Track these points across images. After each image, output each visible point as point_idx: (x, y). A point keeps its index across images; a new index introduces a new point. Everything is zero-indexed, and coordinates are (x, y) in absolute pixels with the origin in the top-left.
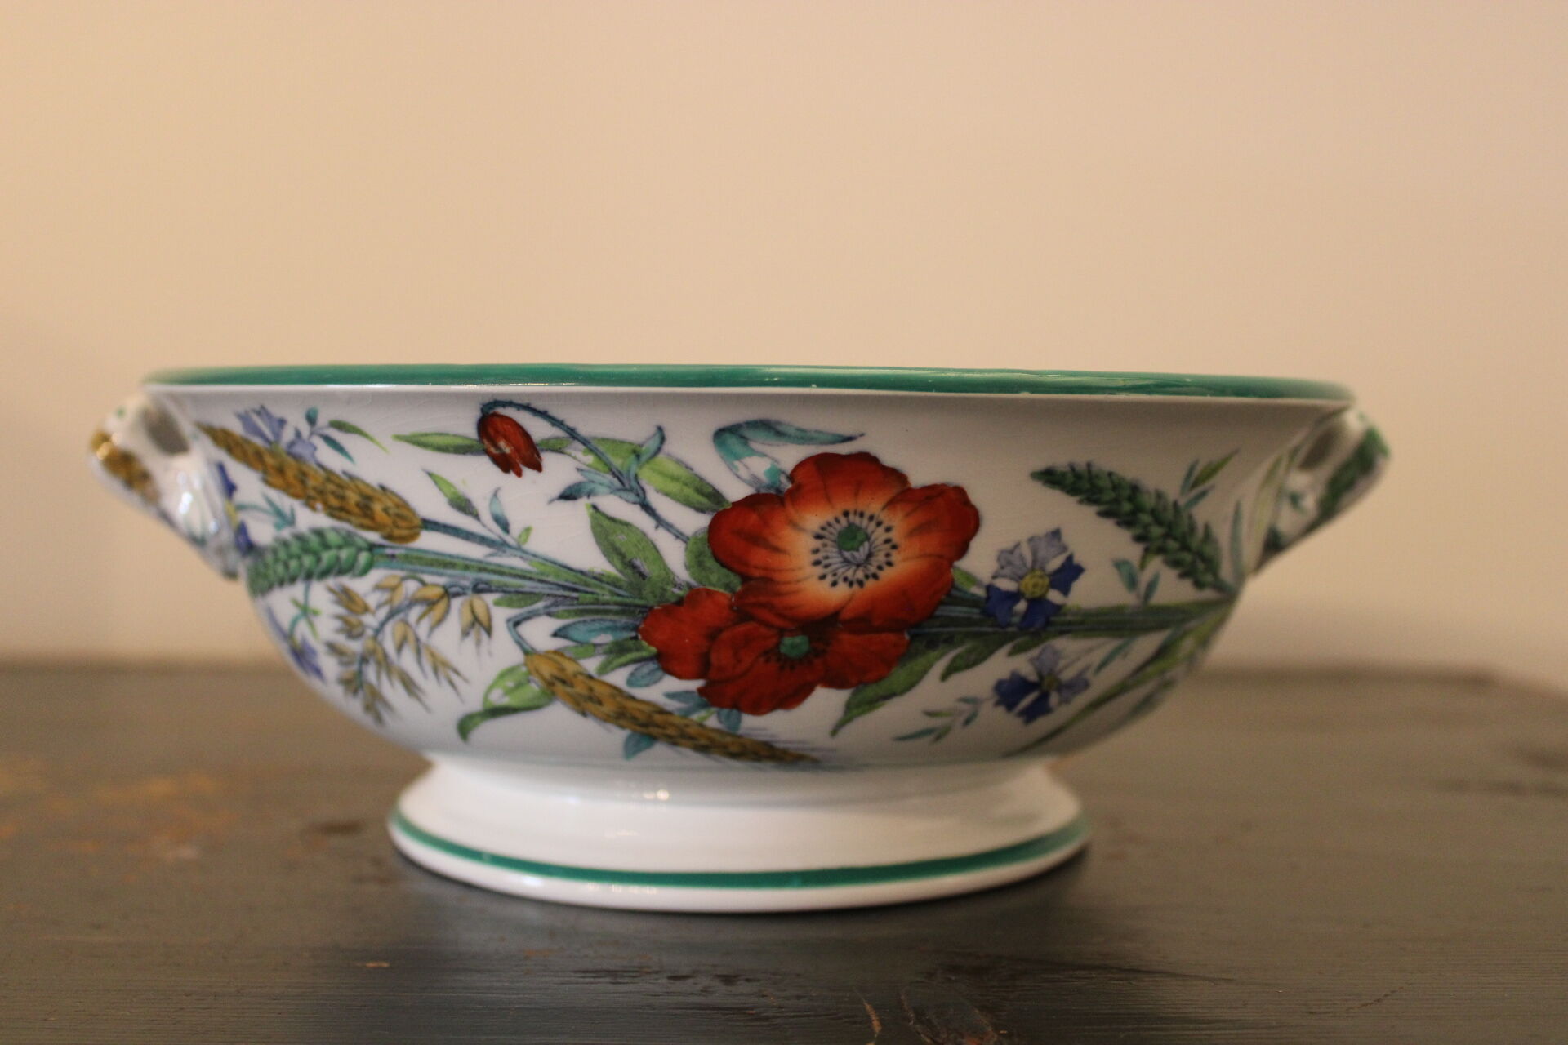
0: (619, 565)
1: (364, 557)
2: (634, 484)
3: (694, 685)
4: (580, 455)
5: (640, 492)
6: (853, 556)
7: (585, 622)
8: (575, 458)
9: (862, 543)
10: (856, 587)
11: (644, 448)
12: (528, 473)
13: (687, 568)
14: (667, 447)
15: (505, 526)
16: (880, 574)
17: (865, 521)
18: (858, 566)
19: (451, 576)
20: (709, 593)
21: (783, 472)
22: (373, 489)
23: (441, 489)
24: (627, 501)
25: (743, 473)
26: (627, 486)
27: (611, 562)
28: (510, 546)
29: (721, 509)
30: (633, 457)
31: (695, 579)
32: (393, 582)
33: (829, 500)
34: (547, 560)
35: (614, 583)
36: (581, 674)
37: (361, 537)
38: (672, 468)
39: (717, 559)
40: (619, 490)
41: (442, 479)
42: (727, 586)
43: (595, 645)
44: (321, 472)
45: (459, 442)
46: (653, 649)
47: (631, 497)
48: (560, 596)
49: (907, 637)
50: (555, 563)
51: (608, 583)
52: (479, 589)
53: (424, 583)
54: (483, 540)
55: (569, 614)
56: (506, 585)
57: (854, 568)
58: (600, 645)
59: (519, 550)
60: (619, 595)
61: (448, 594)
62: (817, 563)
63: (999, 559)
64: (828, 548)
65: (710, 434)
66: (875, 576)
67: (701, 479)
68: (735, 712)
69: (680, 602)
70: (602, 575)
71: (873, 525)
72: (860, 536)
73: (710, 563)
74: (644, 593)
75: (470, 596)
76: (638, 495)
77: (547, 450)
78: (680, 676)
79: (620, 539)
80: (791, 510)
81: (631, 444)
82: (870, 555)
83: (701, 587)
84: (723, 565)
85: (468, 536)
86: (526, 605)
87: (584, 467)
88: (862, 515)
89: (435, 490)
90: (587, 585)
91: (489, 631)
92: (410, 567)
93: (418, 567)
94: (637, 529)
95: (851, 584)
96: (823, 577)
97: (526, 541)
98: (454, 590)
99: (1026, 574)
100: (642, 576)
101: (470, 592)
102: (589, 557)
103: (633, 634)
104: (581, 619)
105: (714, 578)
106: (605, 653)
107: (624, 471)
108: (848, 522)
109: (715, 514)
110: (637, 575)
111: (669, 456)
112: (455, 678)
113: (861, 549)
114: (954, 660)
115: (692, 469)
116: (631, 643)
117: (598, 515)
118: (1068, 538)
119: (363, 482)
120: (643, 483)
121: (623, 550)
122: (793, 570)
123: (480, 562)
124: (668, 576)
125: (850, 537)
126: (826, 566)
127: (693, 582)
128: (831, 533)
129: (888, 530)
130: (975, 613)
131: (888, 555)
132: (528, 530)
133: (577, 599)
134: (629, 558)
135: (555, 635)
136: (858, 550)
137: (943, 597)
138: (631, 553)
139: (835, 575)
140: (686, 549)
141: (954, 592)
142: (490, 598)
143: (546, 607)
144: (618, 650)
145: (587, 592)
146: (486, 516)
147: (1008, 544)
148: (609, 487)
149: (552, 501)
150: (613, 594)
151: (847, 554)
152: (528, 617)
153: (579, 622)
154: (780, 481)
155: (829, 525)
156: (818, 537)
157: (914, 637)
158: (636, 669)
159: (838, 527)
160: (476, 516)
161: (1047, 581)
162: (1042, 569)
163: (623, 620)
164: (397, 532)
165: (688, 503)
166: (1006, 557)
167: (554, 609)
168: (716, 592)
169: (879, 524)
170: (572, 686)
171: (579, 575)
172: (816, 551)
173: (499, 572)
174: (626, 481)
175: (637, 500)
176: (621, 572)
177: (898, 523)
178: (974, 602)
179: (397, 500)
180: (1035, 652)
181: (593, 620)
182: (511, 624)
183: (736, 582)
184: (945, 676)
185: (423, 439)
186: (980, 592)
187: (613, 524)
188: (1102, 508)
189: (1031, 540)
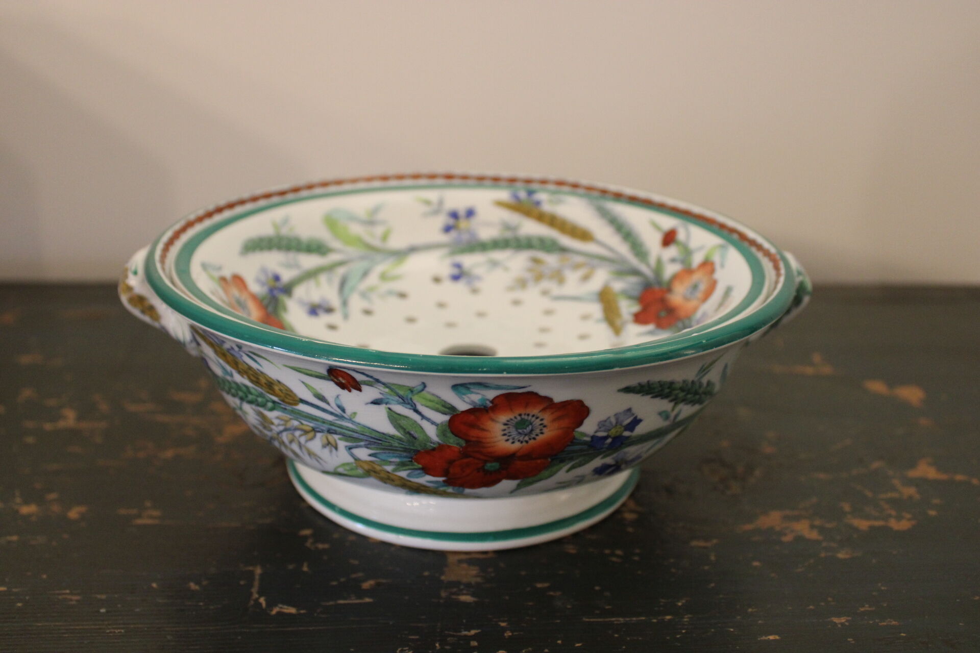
0: (402, 433)
1: (270, 405)
2: (410, 402)
3: (441, 479)
4: (382, 388)
5: (413, 405)
6: (523, 431)
7: (385, 453)
8: (379, 389)
9: (528, 426)
10: (524, 444)
11: (415, 389)
12: (354, 392)
13: (438, 436)
14: (427, 389)
15: (343, 410)
16: (537, 437)
17: (530, 417)
18: (526, 435)
19: (316, 424)
20: (449, 447)
21: (488, 400)
22: (273, 380)
23: (309, 389)
24: (406, 408)
25: (466, 399)
26: (406, 402)
27: (398, 431)
28: (345, 418)
29: (455, 414)
30: (409, 391)
31: (442, 441)
32: (286, 419)
33: (512, 410)
34: (364, 426)
35: (400, 439)
36: (383, 471)
37: (268, 397)
38: (429, 397)
39: (453, 433)
40: (402, 403)
41: (309, 385)
42: (458, 444)
43: (391, 462)
44: (247, 366)
45: (318, 374)
46: (420, 466)
47: (409, 406)
48: (372, 442)
49: (549, 460)
50: (369, 428)
51: (397, 439)
52: (330, 432)
53: (302, 424)
54: (332, 413)
55: (377, 449)
56: (344, 433)
57: (523, 436)
58: (393, 462)
59: (350, 420)
60: (403, 445)
61: (314, 430)
62: (504, 435)
63: (598, 425)
64: (511, 429)
65: (451, 385)
66: (534, 439)
67: (445, 402)
68: (461, 489)
69: (434, 449)
70: (394, 436)
71: (534, 419)
72: (527, 423)
73: (450, 435)
74: (415, 445)
75: (326, 434)
76: (412, 406)
77: (364, 384)
78: (434, 476)
79: (403, 423)
80: (492, 415)
81: (408, 387)
82: (532, 430)
83: (445, 444)
84: (456, 435)
85: (324, 410)
86: (355, 442)
87: (383, 392)
88: (528, 415)
89: (307, 390)
90: (386, 439)
91: (336, 448)
92: (295, 415)
93: (299, 417)
94: (412, 419)
95: (522, 442)
96: (507, 440)
97: (354, 417)
98: (318, 430)
99: (612, 428)
100: (415, 438)
101: (326, 432)
102: (387, 428)
103: (410, 460)
104: (384, 451)
105: (451, 441)
106: (396, 465)
107: (404, 396)
108: (521, 418)
109: (452, 415)
110: (412, 438)
111: (429, 393)
112: (319, 459)
113: (528, 428)
114: (573, 465)
115: (440, 398)
116: (409, 463)
117: (392, 412)
118: (634, 411)
119: (268, 376)
120: (415, 401)
121: (405, 427)
122: (492, 438)
123: (331, 422)
124: (428, 439)
125: (521, 424)
126: (509, 436)
127: (440, 442)
128: (513, 423)
129: (542, 420)
130: (585, 447)
131: (541, 430)
132: (355, 414)
133: (381, 444)
134: (407, 430)
135: (370, 455)
136: (526, 429)
137: (569, 443)
138: (409, 429)
139: (513, 439)
140: (437, 429)
141: (575, 441)
142: (336, 437)
143: (365, 445)
144: (402, 465)
145: (386, 442)
146: (333, 404)
147: (603, 418)
148: (397, 401)
149: (367, 404)
150: (399, 444)
151: (520, 431)
152: (357, 447)
153: (382, 453)
154: (486, 403)
155: (511, 419)
156: (505, 424)
157: (552, 460)
158: (412, 472)
159: (516, 420)
160: (328, 404)
161: (623, 429)
162: (621, 425)
163: (405, 454)
164: (287, 400)
165: (437, 410)
166: (602, 425)
167: (369, 446)
168: (452, 446)
169: (537, 418)
170: (379, 474)
171: (382, 435)
172: (505, 430)
173: (341, 427)
174: (406, 400)
175: (411, 408)
176: (404, 436)
177: (547, 417)
178: (585, 443)
179: (286, 388)
180: (615, 455)
181: (389, 453)
182: (347, 448)
183: (463, 443)
184: (568, 471)
185: (298, 369)
186: (588, 439)
187: (399, 416)
188: (654, 395)
189: (616, 415)
